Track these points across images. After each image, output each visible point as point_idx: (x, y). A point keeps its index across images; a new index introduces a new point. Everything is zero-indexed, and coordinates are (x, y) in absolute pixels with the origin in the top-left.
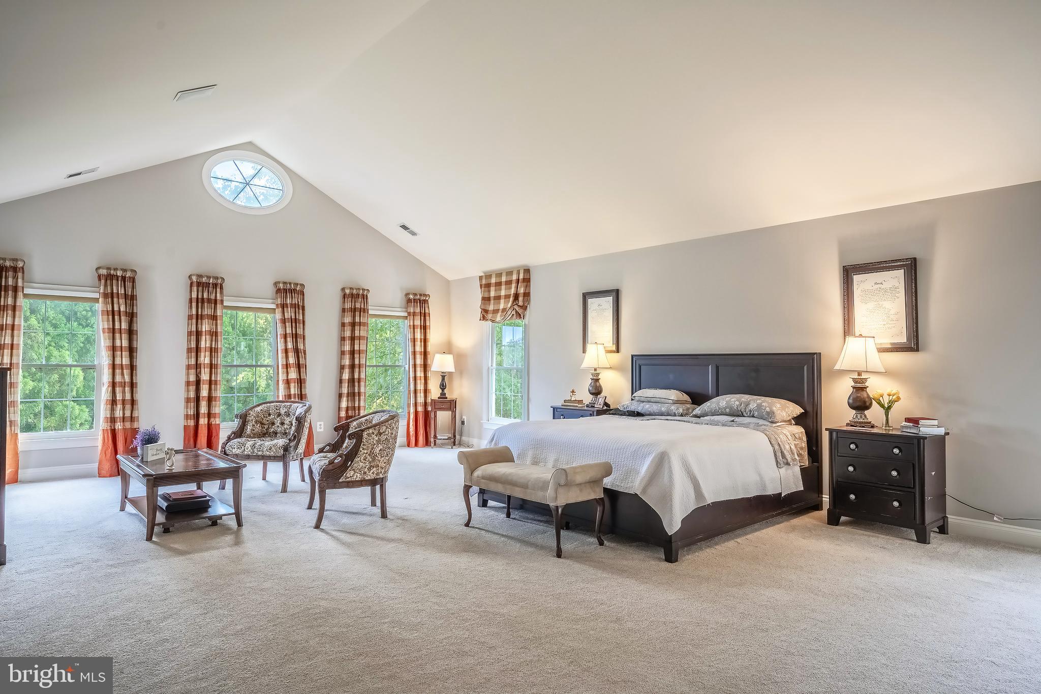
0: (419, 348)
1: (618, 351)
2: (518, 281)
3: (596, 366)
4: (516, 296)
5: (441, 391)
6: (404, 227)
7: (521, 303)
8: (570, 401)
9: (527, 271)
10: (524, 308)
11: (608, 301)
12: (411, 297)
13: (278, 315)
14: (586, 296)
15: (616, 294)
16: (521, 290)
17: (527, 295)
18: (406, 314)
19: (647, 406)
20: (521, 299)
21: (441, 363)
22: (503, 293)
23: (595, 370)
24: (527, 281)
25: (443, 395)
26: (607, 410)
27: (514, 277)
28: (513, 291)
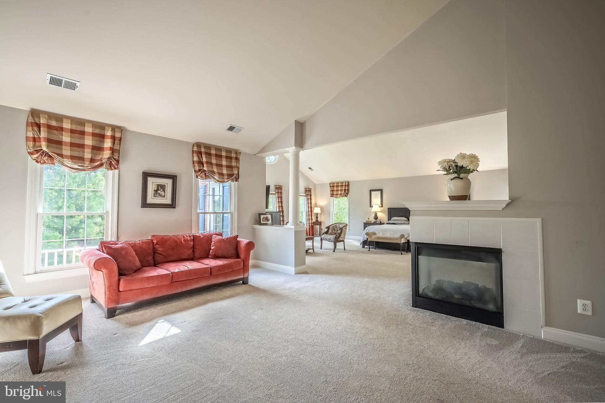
0: (310, 206)
1: (382, 207)
2: (345, 185)
3: (376, 211)
4: (345, 190)
5: (316, 219)
6: (310, 168)
7: (346, 192)
8: (368, 221)
9: (348, 182)
10: (348, 193)
11: (379, 193)
12: (307, 189)
13: (277, 196)
14: (371, 191)
15: (381, 190)
16: (347, 188)
17: (348, 190)
18: (305, 195)
19: (397, 222)
20: (346, 191)
21: (317, 210)
22: (339, 189)
23: (376, 212)
24: (348, 185)
25: (317, 220)
26: (381, 223)
27: (344, 184)
28: (344, 188)
